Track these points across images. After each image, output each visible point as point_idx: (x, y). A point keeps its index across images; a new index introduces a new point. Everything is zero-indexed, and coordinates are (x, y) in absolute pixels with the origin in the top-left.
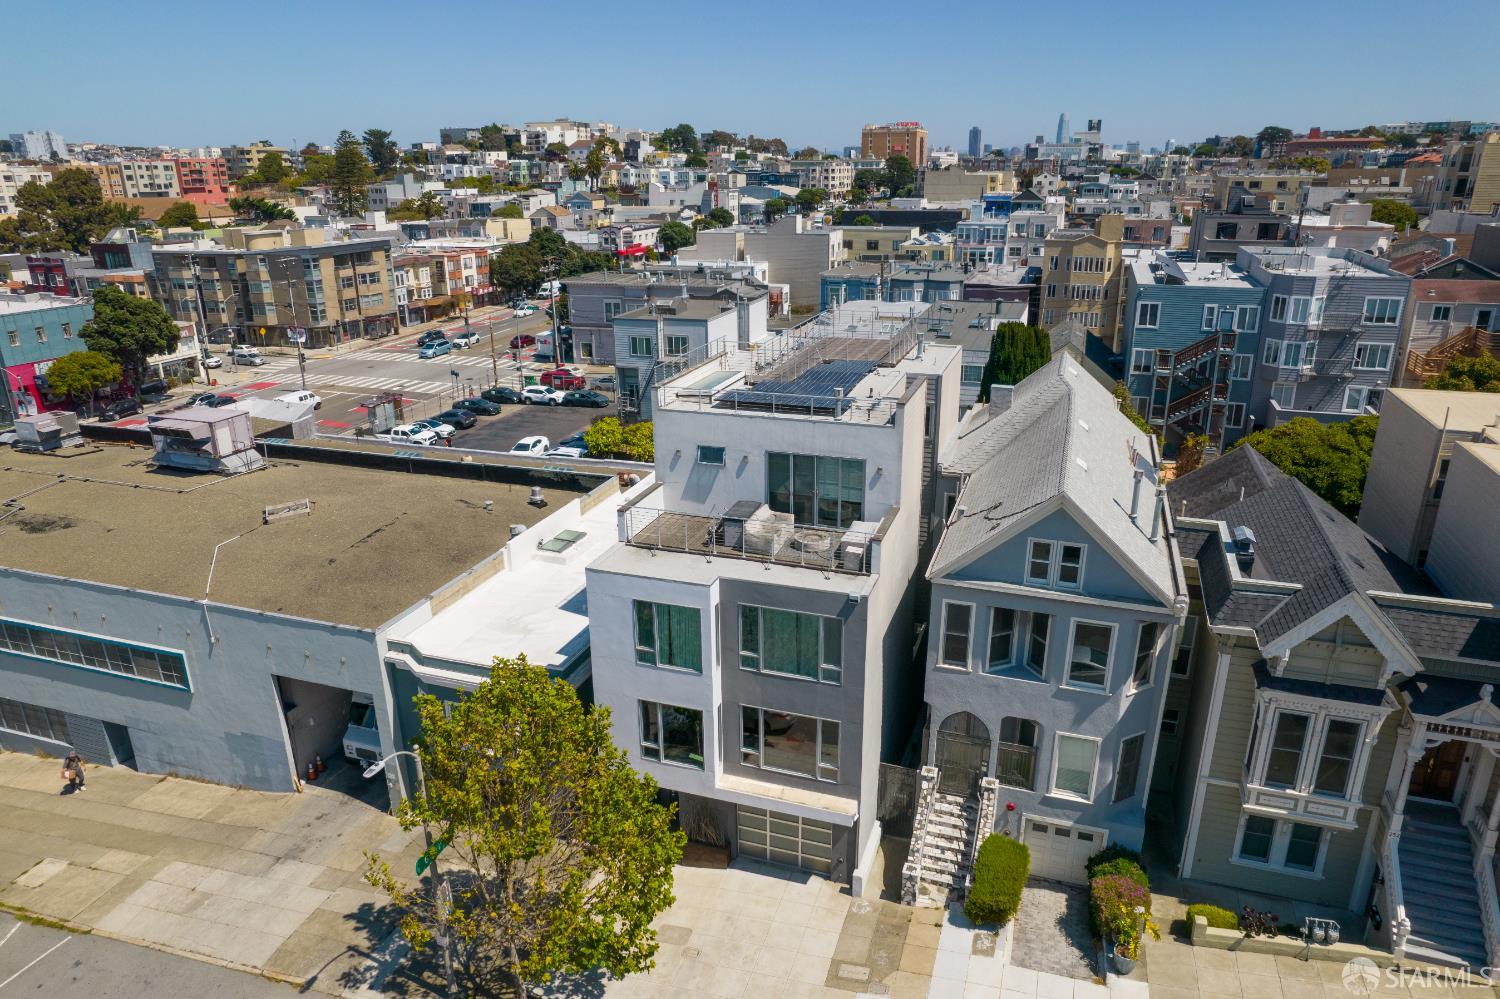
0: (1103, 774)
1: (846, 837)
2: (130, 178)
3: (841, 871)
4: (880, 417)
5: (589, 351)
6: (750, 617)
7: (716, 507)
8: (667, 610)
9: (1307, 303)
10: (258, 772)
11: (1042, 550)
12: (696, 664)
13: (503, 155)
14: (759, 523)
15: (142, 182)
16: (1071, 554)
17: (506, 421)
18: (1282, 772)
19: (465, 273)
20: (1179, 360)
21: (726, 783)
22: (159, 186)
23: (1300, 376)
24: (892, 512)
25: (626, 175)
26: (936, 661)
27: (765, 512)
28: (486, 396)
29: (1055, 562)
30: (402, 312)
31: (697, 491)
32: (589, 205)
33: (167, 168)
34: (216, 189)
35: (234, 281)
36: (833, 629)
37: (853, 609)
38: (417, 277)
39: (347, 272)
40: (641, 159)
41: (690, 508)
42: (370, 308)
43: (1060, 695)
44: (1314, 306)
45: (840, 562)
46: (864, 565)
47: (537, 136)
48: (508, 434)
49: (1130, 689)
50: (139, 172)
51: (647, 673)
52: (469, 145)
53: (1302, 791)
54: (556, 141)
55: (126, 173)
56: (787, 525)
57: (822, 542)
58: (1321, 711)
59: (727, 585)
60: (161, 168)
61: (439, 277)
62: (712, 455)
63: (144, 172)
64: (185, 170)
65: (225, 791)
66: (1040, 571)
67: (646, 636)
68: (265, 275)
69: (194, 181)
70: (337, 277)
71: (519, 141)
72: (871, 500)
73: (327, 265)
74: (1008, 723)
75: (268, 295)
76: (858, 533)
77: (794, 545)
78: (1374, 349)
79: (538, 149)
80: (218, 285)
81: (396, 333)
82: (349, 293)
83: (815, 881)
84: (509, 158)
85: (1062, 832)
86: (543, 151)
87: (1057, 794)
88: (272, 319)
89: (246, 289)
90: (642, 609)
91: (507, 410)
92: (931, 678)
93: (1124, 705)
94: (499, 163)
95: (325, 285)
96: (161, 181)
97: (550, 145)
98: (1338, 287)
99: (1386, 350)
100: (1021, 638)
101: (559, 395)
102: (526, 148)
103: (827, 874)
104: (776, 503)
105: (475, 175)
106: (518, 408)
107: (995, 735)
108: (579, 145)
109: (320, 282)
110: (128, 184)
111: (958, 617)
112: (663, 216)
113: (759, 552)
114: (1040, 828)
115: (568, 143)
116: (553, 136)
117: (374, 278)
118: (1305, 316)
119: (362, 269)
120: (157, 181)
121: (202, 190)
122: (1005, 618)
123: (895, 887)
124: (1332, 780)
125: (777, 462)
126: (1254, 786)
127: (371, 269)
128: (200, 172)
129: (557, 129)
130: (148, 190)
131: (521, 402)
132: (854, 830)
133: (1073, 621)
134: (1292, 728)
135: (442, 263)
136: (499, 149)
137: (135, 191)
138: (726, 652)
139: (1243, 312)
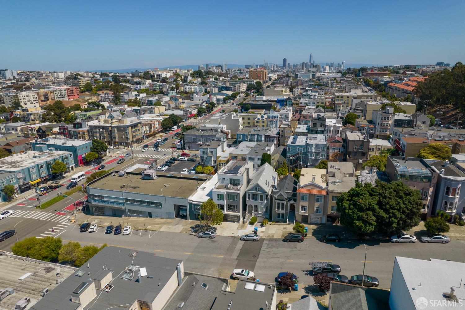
0: (264, 210)
1: (238, 217)
2: (56, 94)
3: (238, 221)
4: (241, 175)
5: (189, 147)
6: (228, 195)
7: (224, 184)
8: (220, 195)
9: (312, 148)
10: (170, 217)
11: (256, 188)
12: (223, 200)
13: (150, 81)
14: (229, 186)
15: (58, 94)
16: (259, 188)
17: (177, 165)
18: (278, 208)
19: (156, 126)
20: (294, 156)
21: (226, 212)
22: (63, 95)
23: (312, 159)
24: (242, 184)
25: (185, 88)
26: (247, 199)
27: (230, 185)
28: (171, 159)
29: (257, 189)
30: (144, 137)
31: (222, 182)
32: (178, 100)
33: (64, 90)
34: (76, 95)
35: (109, 132)
36: (237, 196)
37: (238, 194)
38: (146, 128)
39: (133, 130)
40: (188, 81)
41: (222, 184)
42: (138, 137)
43: (259, 202)
44: (313, 148)
45: (237, 190)
46: (239, 190)
47: (159, 75)
48: (179, 168)
49: (266, 201)
50: (58, 92)
51: (219, 201)
52: (140, 77)
53: (280, 210)
54: (165, 76)
55: (55, 92)
56: (232, 186)
57: (235, 187)
58: (281, 202)
59: (227, 192)
60: (63, 90)
61: (150, 128)
62: (224, 179)
63: (59, 92)
64: (69, 91)
65: (165, 219)
66: (256, 190)
67: (218, 197)
68: (116, 131)
69: (71, 93)
70: (132, 131)
71: (154, 76)
72: (240, 183)
73: (130, 128)
74: (255, 205)
75: (116, 134)
76: (239, 186)
77: (233, 188)
78: (323, 155)
79: (160, 79)
80: (105, 133)
81: (143, 142)
82: (134, 134)
83: (236, 223)
84: (152, 82)
85: (261, 217)
86: (161, 79)
87: (260, 213)
88: (117, 140)
89: (111, 134)
90: (218, 195)
91: (177, 162)
92: (247, 201)
93: (265, 203)
94: (150, 84)
95: (129, 133)
96: (63, 94)
97: (163, 77)
98: (317, 145)
99: (325, 155)
100: (255, 197)
101: (186, 159)
102: (156, 79)
103: (237, 222)
104: (231, 184)
105: (144, 88)
106: (178, 162)
107: (253, 207)
108: (171, 77)
109: (128, 132)
110: (55, 95)
111: (249, 195)
112: (198, 105)
113: (229, 189)
114: (259, 217)
115: (168, 77)
116: (164, 75)
117: (139, 130)
118: (312, 150)
119: (137, 128)
120: (62, 94)
121: (73, 95)
122: (254, 195)
123: (244, 222)
124: (283, 209)
125: (231, 180)
126: (276, 210)
127: (138, 128)
128: (72, 91)
129: (165, 73)
130: (60, 96)
131: (178, 160)
132: (239, 216)
133: (260, 195)
134: (279, 204)
135: (151, 125)
136: (149, 79)
137: (57, 97)
138: (226, 199)
139: (303, 149)
